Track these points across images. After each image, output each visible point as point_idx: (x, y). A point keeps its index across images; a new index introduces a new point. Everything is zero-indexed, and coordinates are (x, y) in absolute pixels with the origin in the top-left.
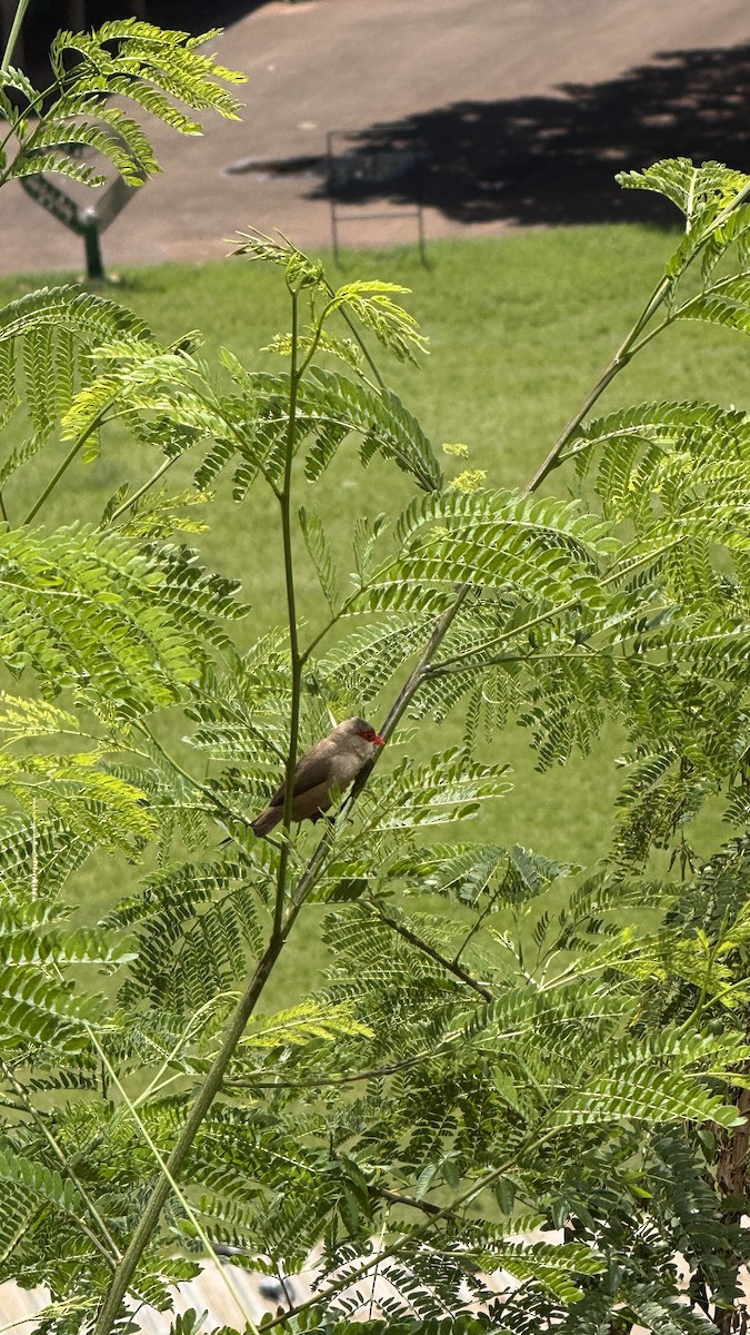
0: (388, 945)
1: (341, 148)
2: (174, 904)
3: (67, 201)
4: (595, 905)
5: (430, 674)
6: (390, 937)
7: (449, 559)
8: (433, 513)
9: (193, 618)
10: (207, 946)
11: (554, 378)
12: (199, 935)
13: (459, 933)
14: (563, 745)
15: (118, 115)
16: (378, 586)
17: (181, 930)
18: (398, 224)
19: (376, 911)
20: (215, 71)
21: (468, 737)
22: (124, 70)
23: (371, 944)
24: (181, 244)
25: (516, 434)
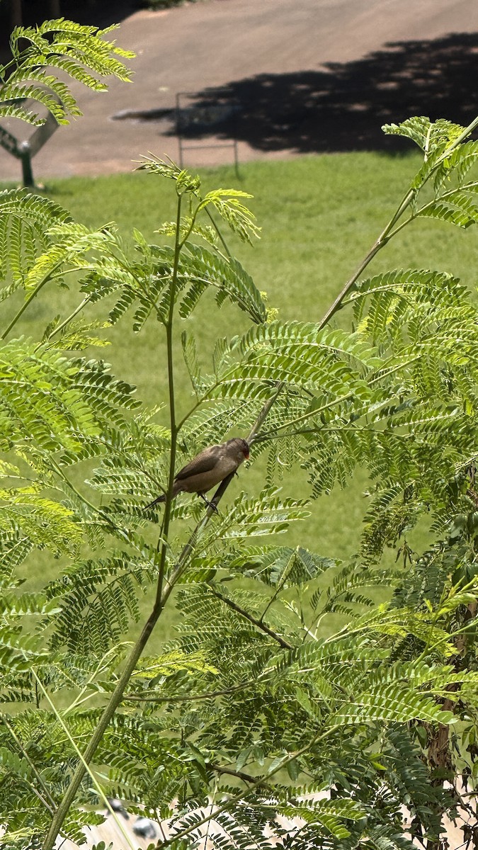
0: (219, 610)
1: (185, 103)
2: (82, 585)
3: (11, 137)
4: (349, 584)
5: (257, 439)
6: (219, 605)
7: (272, 366)
8: (264, 336)
9: (105, 407)
10: (104, 611)
11: (320, 250)
12: (99, 605)
13: (264, 603)
14: (328, 481)
15: (52, 80)
16: (227, 382)
17: (87, 603)
18: (222, 151)
19: (210, 588)
20: (115, 51)
21: (269, 477)
22: (57, 52)
23: (207, 609)
24: (83, 165)
25: (297, 285)
